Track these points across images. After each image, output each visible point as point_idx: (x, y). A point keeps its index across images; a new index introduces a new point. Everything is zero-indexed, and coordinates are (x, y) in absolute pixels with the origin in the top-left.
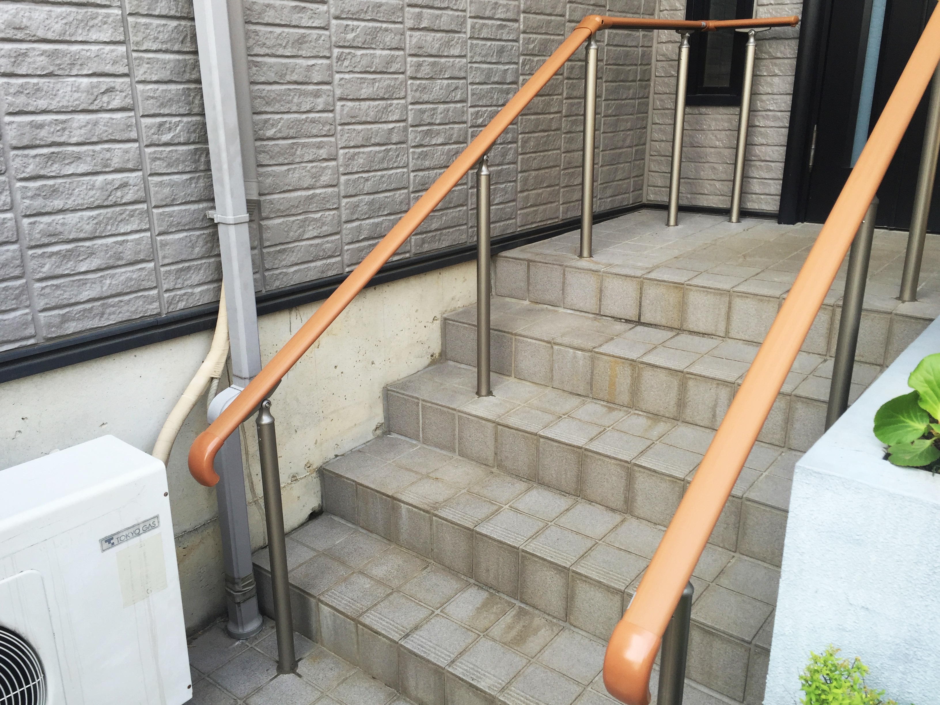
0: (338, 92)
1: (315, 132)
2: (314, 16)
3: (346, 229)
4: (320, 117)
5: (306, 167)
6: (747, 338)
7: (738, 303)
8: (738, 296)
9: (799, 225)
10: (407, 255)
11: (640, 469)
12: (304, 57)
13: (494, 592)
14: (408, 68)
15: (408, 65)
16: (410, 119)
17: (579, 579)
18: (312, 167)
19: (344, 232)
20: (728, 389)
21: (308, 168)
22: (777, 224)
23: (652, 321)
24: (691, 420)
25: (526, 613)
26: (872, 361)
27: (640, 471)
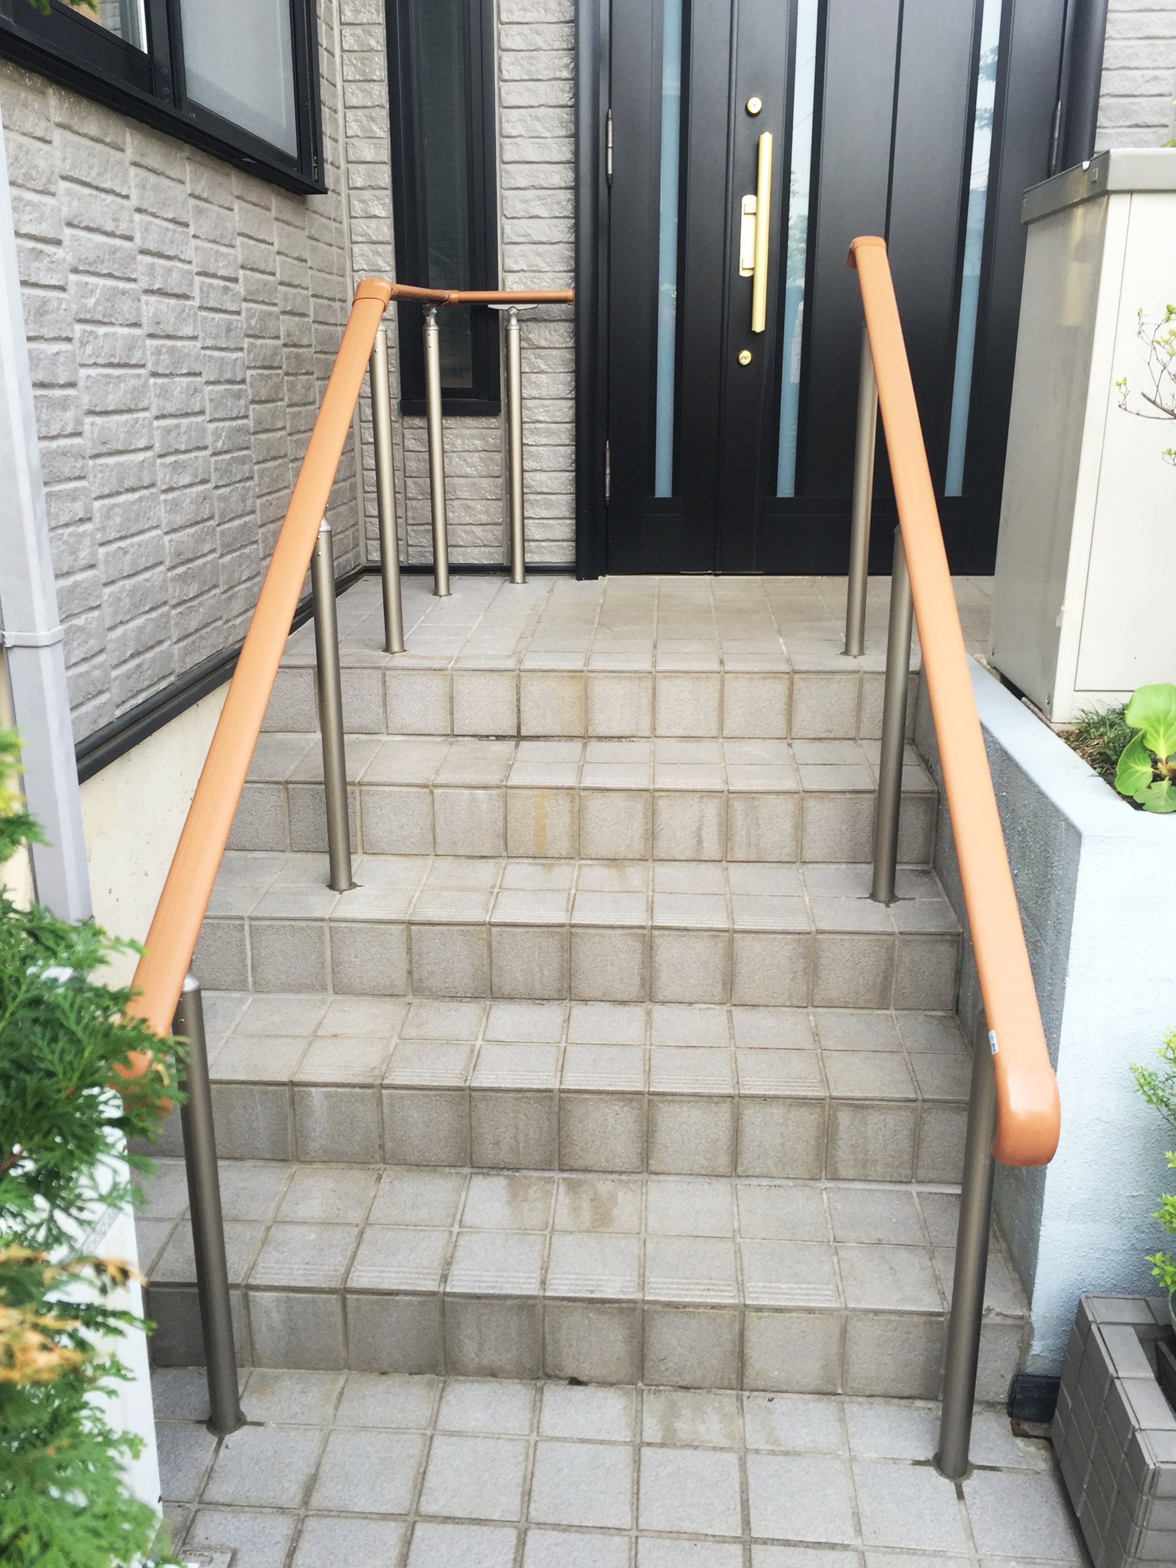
0: (86, 401)
1: (67, 472)
2: (53, 266)
3: (111, 641)
4: (72, 445)
5: (62, 535)
6: (681, 733)
7: (666, 687)
8: (665, 677)
9: (604, 581)
10: (172, 678)
11: (662, 932)
12: (46, 340)
13: (510, 1173)
14: (149, 357)
15: (149, 353)
16: (157, 445)
17: (662, 1102)
18: (70, 535)
19: (109, 647)
20: (717, 801)
21: (65, 537)
22: (575, 581)
23: (540, 731)
24: (666, 856)
25: (580, 1183)
26: (843, 735)
27: (662, 935)
